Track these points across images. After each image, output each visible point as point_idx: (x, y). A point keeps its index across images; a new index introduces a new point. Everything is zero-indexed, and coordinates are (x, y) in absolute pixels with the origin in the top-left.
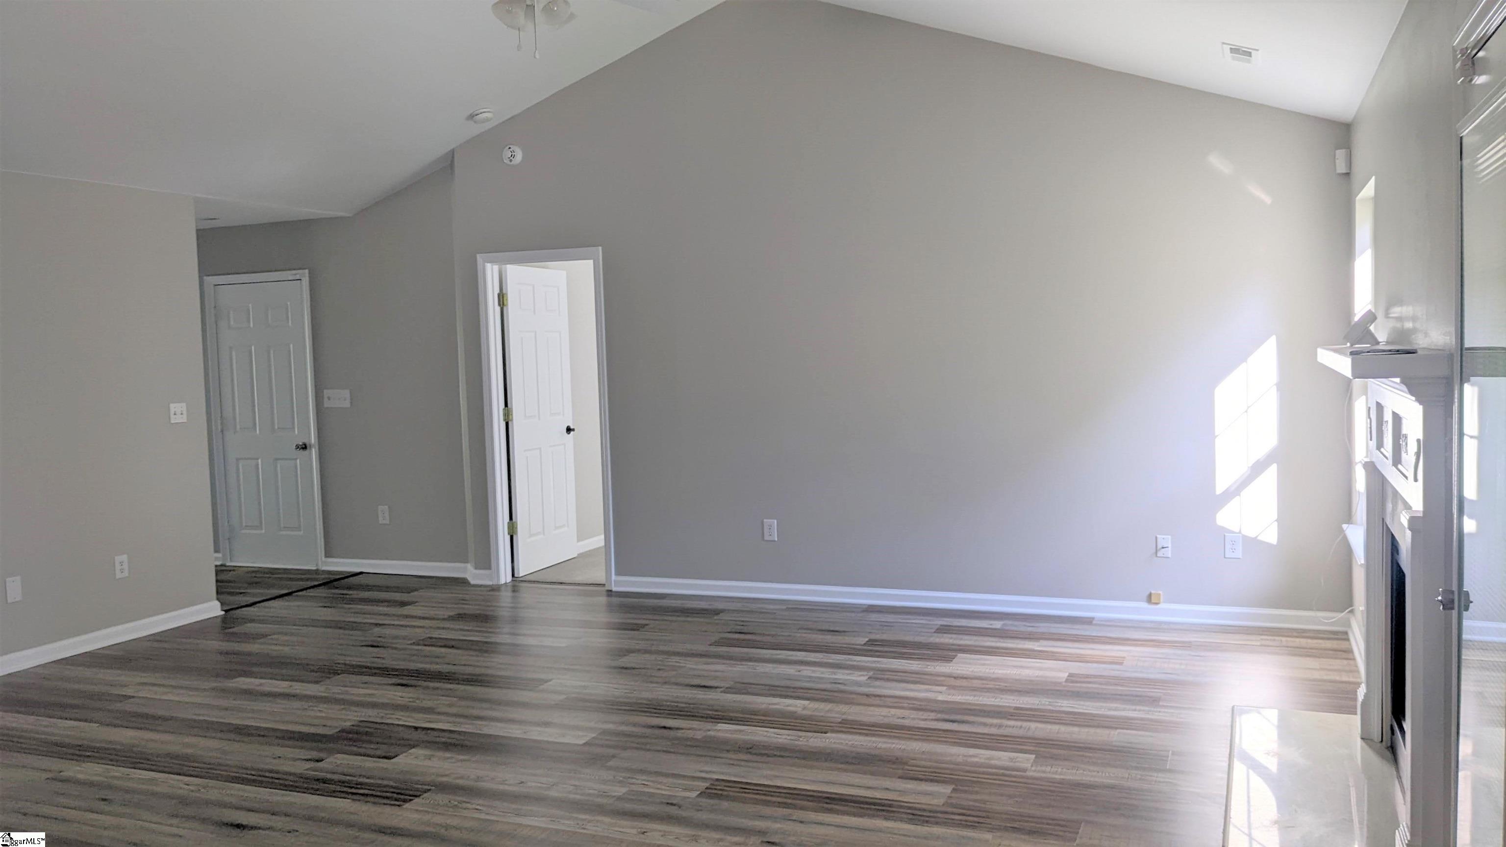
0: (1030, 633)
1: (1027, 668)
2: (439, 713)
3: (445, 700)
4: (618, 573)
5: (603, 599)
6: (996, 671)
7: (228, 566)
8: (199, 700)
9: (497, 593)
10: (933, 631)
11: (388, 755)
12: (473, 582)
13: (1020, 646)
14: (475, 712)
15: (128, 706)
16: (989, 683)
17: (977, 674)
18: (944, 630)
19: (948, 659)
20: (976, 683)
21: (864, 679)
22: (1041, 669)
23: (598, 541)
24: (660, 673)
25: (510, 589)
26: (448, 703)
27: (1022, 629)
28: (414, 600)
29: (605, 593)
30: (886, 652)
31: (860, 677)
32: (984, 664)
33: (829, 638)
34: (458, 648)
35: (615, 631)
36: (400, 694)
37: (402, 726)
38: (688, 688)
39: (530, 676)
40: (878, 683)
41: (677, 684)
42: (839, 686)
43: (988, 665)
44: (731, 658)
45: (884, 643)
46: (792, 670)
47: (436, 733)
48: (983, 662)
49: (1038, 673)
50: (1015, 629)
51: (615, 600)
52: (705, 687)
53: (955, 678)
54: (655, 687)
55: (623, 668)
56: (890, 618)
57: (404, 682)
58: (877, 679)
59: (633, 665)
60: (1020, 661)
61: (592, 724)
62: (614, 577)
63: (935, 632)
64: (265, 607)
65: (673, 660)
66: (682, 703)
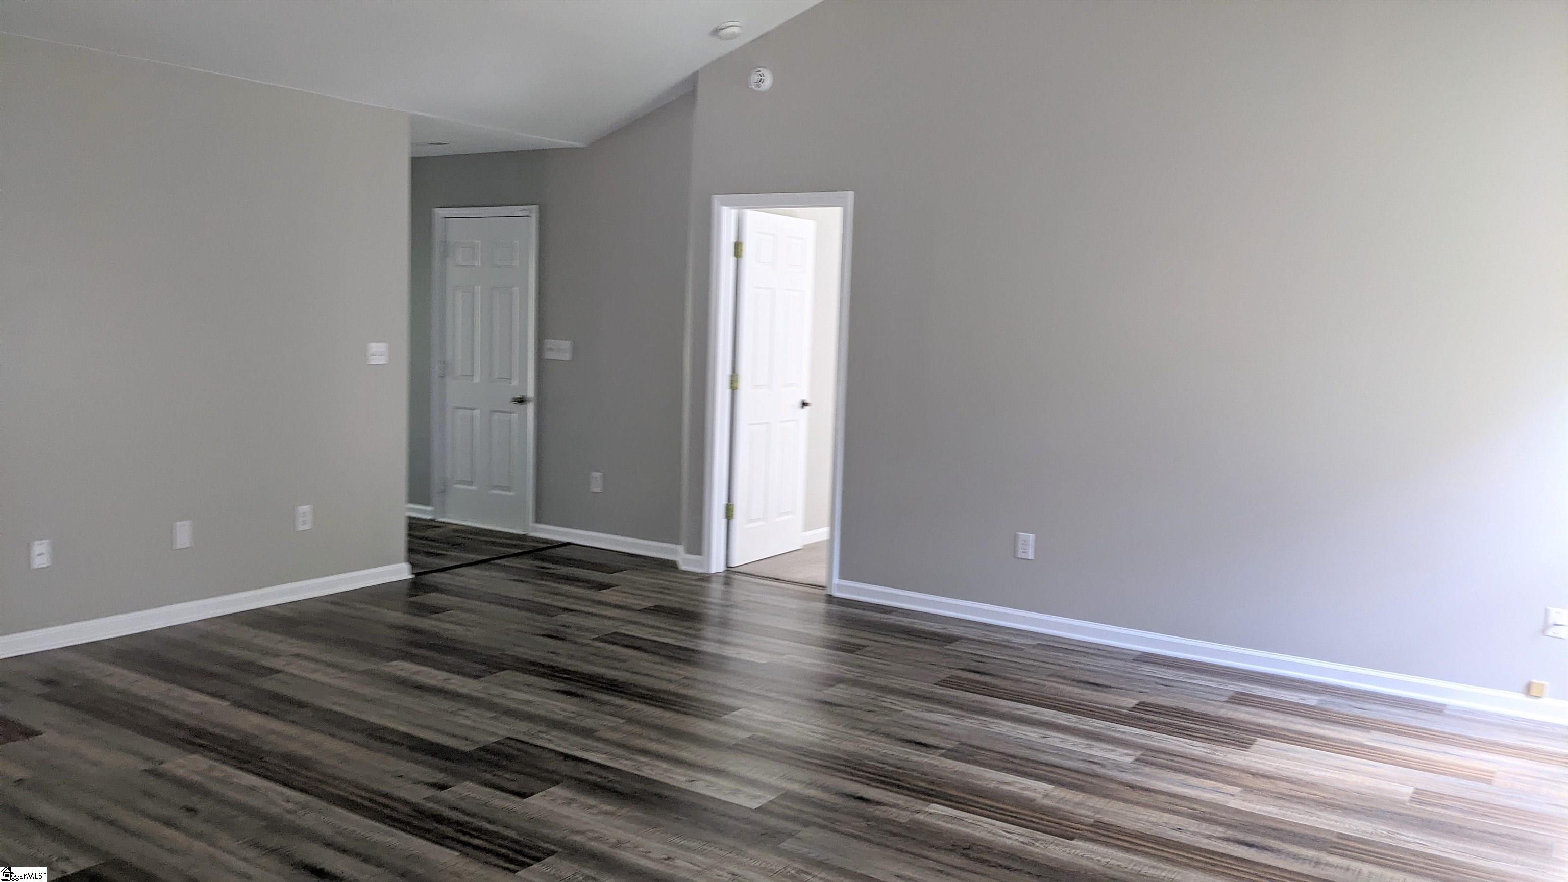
0: (1357, 718)
1: (1356, 772)
2: (599, 739)
3: (611, 721)
4: (843, 576)
5: (821, 606)
6: (1311, 772)
7: (438, 522)
8: (346, 684)
9: (705, 584)
10: (1225, 699)
11: (524, 790)
12: (683, 567)
13: (1343, 736)
14: (640, 743)
15: (268, 684)
16: (1303, 789)
17: (1284, 773)
18: (1239, 699)
19: (1245, 745)
20: (1283, 787)
21: (1129, 760)
22: (1373, 776)
23: (822, 533)
24: (871, 717)
25: (722, 580)
26: (614, 724)
27: (1347, 711)
28: (614, 582)
29: (824, 598)
30: (1160, 723)
31: (1124, 757)
32: (1294, 759)
33: (1090, 695)
34: (645, 651)
35: (825, 650)
36: (563, 705)
37: (551, 750)
38: (899, 743)
39: (714, 698)
40: (1147, 769)
41: (887, 735)
42: (1094, 767)
43: (1298, 760)
44: (960, 707)
45: (1160, 710)
46: (1036, 735)
47: (589, 768)
48: (1292, 754)
49: (1369, 782)
50: (1336, 709)
51: (835, 608)
52: (920, 744)
53: (1253, 774)
54: (859, 736)
55: (826, 703)
56: (1169, 674)
57: (573, 690)
58: (1147, 763)
59: (838, 701)
60: (1346, 760)
61: (773, 781)
62: (836, 580)
63: (1227, 702)
64: (459, 575)
65: (889, 701)
66: (890, 765)
